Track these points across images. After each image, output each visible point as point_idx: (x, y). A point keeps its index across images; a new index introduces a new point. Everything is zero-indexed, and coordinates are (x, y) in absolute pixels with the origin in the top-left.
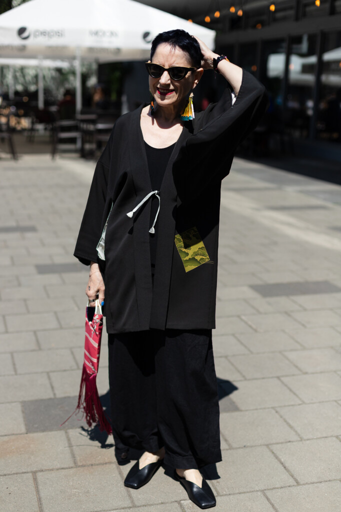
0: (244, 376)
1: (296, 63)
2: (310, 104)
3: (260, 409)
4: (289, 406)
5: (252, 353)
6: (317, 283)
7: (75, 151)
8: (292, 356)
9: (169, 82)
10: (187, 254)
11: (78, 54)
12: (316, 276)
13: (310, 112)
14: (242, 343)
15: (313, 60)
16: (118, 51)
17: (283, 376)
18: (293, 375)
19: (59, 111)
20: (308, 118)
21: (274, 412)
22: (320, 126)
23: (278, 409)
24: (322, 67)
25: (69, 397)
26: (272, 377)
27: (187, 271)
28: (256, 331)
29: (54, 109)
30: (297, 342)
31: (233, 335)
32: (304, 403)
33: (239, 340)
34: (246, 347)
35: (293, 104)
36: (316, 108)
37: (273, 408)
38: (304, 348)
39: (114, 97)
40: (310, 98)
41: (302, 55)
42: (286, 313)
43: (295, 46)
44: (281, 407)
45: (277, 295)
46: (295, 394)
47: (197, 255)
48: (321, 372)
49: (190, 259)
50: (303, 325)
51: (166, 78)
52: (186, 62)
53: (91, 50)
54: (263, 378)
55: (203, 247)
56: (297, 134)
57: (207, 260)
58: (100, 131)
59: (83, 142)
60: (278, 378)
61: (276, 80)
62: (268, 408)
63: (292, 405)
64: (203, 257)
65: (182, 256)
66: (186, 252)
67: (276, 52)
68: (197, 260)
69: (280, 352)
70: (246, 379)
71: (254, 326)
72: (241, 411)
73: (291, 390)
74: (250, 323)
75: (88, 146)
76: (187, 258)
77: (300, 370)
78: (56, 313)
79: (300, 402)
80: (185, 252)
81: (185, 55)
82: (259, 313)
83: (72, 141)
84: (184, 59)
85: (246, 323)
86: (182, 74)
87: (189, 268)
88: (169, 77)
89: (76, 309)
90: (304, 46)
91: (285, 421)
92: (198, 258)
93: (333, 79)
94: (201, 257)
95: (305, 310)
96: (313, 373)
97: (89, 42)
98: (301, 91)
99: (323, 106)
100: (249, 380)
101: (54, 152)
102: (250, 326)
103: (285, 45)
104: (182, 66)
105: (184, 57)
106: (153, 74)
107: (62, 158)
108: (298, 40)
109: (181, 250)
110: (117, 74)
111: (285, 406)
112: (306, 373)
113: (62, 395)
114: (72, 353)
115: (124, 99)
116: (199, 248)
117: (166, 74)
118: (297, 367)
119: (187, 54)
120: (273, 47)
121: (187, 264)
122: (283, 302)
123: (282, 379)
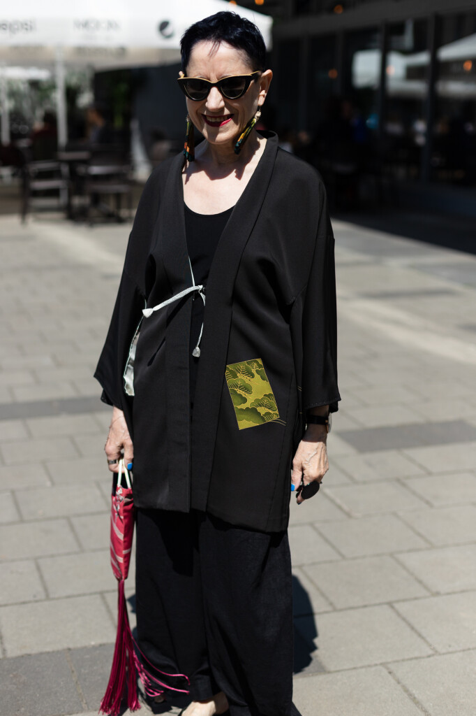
0: (331, 604)
1: (397, 65)
2: (420, 126)
3: (362, 667)
4: (411, 659)
5: (343, 557)
6: (446, 425)
7: (58, 209)
8: (412, 560)
9: (222, 104)
10: (245, 400)
11: (60, 57)
12: (444, 412)
13: (420, 140)
14: (327, 541)
15: (423, 58)
16: (122, 51)
17: (398, 601)
18: (416, 599)
19: (30, 148)
20: (418, 149)
21: (385, 672)
22: (437, 160)
23: (392, 667)
24: (438, 70)
25: (30, 655)
26: (380, 604)
27: (240, 428)
28: (349, 515)
29: (24, 143)
30: (419, 534)
31: (312, 525)
32: (436, 653)
33: (320, 534)
34: (333, 547)
35: (395, 128)
36: (429, 134)
37: (383, 664)
38: (432, 547)
39: (118, 123)
40: (420, 116)
41: (405, 52)
42: (398, 480)
43: (395, 39)
44: (397, 661)
45: (382, 448)
46: (420, 635)
47: (260, 406)
48: (463, 591)
49: (247, 408)
50: (428, 502)
51: (216, 98)
52: (243, 66)
53: (80, 50)
54: (365, 606)
55: (270, 394)
56: (401, 173)
57: (275, 418)
58: (97, 178)
59: (70, 195)
60: (390, 604)
61: (367, 91)
62: (376, 665)
63: (416, 658)
64: (270, 411)
65: (235, 400)
66: (244, 396)
67: (365, 47)
68: (259, 414)
69: (391, 555)
70: (335, 610)
71: (345, 507)
72: (329, 672)
73: (412, 628)
74: (338, 501)
75: (77, 201)
76: (243, 406)
77: (426, 587)
78: (13, 492)
79: (430, 652)
80: (240, 395)
81: (241, 55)
82: (354, 481)
83: (53, 193)
84: (240, 61)
85: (332, 501)
86: (240, 88)
87: (244, 424)
88: (220, 97)
89: (48, 484)
90: (408, 40)
91: (406, 691)
92: (262, 410)
93: (455, 88)
94: (267, 410)
95: (430, 474)
96: (448, 594)
97: (75, 38)
98: (405, 106)
99: (440, 128)
100: (341, 610)
101: (24, 211)
102: (340, 508)
103: (379, 37)
104: (239, 74)
105: (239, 59)
106: (193, 95)
107: (38, 220)
108: (398, 29)
109: (235, 392)
110: (123, 87)
111: (403, 660)
112: (437, 594)
113: (18, 653)
114: (38, 568)
115: (135, 125)
116: (265, 395)
117: (214, 91)
118: (420, 582)
119: (242, 52)
120: (361, 40)
121: (243, 416)
122: (393, 460)
123: (397, 606)
